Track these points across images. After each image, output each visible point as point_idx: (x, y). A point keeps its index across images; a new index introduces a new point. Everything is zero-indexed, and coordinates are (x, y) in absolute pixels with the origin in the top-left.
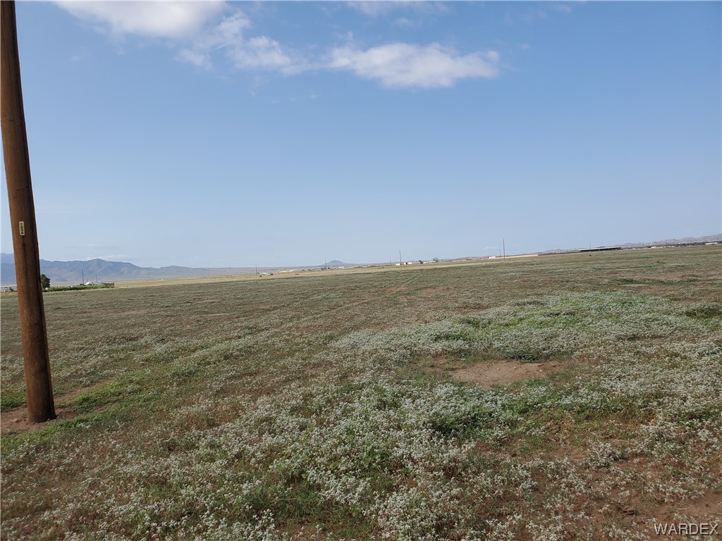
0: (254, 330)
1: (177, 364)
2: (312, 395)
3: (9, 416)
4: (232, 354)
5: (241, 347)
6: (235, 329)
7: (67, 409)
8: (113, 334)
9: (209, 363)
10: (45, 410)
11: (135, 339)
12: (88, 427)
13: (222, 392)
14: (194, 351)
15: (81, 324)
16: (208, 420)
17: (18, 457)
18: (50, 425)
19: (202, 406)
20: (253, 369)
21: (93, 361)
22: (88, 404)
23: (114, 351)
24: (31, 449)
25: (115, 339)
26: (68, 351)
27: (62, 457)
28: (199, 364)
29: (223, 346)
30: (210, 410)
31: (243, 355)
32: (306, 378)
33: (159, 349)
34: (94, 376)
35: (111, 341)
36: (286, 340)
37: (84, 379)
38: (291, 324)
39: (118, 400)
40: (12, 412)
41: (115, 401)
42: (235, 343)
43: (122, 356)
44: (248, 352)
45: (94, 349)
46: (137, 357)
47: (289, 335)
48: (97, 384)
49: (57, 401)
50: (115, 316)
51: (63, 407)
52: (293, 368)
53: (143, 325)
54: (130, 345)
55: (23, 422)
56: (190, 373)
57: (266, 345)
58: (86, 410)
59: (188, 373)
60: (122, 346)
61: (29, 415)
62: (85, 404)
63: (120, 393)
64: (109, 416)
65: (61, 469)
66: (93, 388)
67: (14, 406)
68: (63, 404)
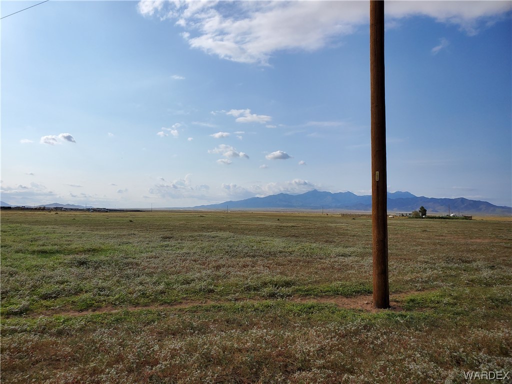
3: (365, 298)
7: (399, 304)
8: (452, 255)
10: (383, 302)
11: (469, 262)
12: (402, 322)
15: (434, 244)
16: (501, 348)
17: (351, 329)
18: (384, 312)
19: (502, 333)
21: (429, 273)
22: (413, 304)
23: (448, 268)
24: (361, 325)
25: (453, 259)
26: (417, 262)
27: (377, 338)
30: (507, 340)
33: (486, 273)
34: (427, 285)
35: (449, 260)
37: (418, 285)
39: (435, 307)
41: (433, 308)
43: (453, 273)
45: (435, 264)
46: (465, 277)
48: (426, 290)
49: (391, 297)
50: (463, 241)
51: (397, 302)
53: (481, 252)
54: (463, 266)
55: (370, 305)
56: (505, 300)
58: (409, 309)
60: (457, 265)
61: (374, 301)
62: (411, 304)
63: (438, 302)
64: (422, 318)
65: (371, 346)
66: (423, 293)
67: (370, 293)
68: (397, 300)
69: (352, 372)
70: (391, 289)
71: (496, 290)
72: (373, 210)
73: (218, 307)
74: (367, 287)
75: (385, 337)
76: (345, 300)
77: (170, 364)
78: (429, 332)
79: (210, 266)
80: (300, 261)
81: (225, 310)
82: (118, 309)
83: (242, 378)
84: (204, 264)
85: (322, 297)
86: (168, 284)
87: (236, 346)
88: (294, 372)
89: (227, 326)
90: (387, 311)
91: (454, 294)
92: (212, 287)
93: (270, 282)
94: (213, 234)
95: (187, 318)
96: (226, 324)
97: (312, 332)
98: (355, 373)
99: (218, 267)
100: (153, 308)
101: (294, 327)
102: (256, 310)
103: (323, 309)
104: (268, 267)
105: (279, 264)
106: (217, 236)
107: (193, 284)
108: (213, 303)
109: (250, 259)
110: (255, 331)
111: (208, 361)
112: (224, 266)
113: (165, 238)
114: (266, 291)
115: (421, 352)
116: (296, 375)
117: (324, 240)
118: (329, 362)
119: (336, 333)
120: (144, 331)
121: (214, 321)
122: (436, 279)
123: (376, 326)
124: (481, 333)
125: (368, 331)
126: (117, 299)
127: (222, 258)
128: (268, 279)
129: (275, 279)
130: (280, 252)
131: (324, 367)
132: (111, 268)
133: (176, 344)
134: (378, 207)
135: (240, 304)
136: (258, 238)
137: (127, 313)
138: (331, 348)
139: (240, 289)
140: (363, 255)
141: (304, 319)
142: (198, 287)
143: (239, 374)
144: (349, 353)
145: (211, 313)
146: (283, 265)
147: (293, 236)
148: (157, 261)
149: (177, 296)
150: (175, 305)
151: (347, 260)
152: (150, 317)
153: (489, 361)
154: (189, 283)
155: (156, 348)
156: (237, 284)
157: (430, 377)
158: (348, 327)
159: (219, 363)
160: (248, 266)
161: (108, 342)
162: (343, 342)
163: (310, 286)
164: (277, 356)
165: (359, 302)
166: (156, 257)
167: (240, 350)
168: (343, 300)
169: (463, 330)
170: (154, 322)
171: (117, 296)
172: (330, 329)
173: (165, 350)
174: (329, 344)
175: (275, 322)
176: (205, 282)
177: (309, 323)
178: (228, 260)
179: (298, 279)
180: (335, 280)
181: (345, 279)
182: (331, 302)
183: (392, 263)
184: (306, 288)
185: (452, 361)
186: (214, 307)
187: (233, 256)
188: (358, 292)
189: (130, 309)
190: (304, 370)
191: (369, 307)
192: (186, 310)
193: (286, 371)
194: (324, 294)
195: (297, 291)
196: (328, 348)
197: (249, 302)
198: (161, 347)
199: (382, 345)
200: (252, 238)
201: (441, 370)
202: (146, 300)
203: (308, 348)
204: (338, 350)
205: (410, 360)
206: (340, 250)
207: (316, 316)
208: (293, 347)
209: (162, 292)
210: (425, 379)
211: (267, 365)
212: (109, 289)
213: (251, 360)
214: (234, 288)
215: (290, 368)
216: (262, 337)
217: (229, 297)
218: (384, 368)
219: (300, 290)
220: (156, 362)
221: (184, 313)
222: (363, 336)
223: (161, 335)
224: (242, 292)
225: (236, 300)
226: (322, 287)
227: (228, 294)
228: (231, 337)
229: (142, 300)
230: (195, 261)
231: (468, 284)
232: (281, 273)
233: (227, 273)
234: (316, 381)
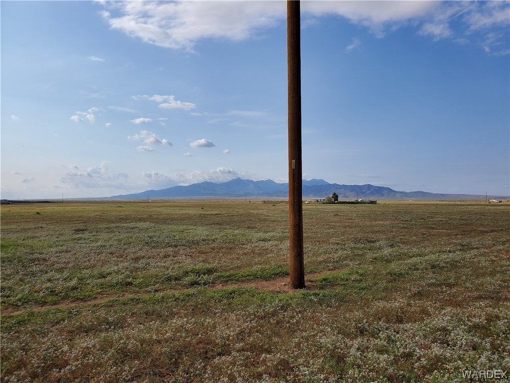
0: (465, 248)
1: (393, 266)
2: (498, 318)
3: (283, 280)
4: (439, 264)
5: (448, 260)
6: (449, 245)
7: (313, 284)
8: (359, 236)
9: (418, 269)
10: (299, 283)
11: (373, 242)
12: (316, 300)
13: (420, 295)
14: (411, 257)
15: (344, 227)
16: (397, 316)
17: (269, 310)
18: (300, 292)
19: (398, 303)
20: (452, 281)
21: (340, 253)
22: (327, 283)
23: (355, 248)
24: (278, 306)
25: (360, 240)
26: (329, 244)
27: (292, 317)
28: (410, 268)
29: (433, 257)
30: (402, 308)
31: (447, 267)
32: (499, 299)
33: (387, 251)
34: (337, 265)
35: (356, 241)
36: (492, 261)
37: (330, 265)
38: (502, 247)
39: (344, 284)
40: (285, 278)
41: (342, 285)
42: (444, 256)
43: (360, 252)
44: (453, 265)
46: (370, 255)
47: (496, 256)
48: (338, 270)
49: (306, 278)
50: (368, 223)
51: (312, 281)
52: (490, 288)
53: (383, 232)
54: (368, 245)
55: (287, 286)
56: (401, 274)
57: (472, 262)
58: (322, 288)
59: (399, 274)
60: (363, 245)
61: (291, 282)
62: (324, 283)
63: (347, 280)
64: (333, 295)
65: (288, 325)
66: (334, 272)
67: (287, 274)
68: (312, 280)
69: (269, 352)
70: (307, 270)
71: (394, 266)
72: (290, 196)
73: (137, 300)
74: (285, 270)
75: (300, 315)
76: (265, 283)
77: (81, 364)
78: (338, 308)
79: (128, 258)
80: (223, 248)
81: (144, 302)
82: (21, 310)
83: (160, 370)
84: (121, 256)
85: (243, 281)
86: (81, 279)
87: (154, 337)
88: (214, 358)
89: (146, 318)
90: (303, 291)
91: (360, 271)
92: (130, 280)
93: (191, 271)
94: (132, 225)
95: (102, 313)
96: (146, 316)
97: (233, 316)
98: (272, 352)
99: (137, 259)
100: (63, 306)
101: (215, 314)
102: (177, 299)
103: (243, 293)
104: (190, 256)
105: (201, 252)
106: (136, 227)
107: (109, 278)
108: (131, 296)
109: (172, 249)
110: (175, 321)
111: (125, 355)
112: (143, 257)
113: (78, 231)
114: (188, 279)
115: (331, 326)
116: (216, 360)
117: (247, 226)
118: (248, 344)
119: (255, 315)
120: (51, 332)
121: (132, 314)
122: (345, 259)
123: (292, 306)
124: (381, 304)
125: (285, 311)
126: (20, 300)
127: (141, 249)
128: (190, 268)
129: (197, 267)
130: (204, 240)
131: (243, 350)
132: (12, 267)
133: (89, 342)
134: (294, 193)
135: (161, 294)
136: (181, 228)
137: (32, 314)
138: (250, 330)
139: (161, 280)
140: (281, 239)
141: (225, 305)
142: (114, 281)
143: (157, 366)
144: (268, 334)
145: (128, 307)
146: (206, 253)
147: (217, 224)
148: (69, 255)
149: (91, 291)
150: (89, 301)
151: (267, 245)
152: (59, 315)
153: (387, 329)
154: (104, 277)
155: (66, 348)
156: (157, 275)
157: (338, 348)
158: (266, 309)
159: (137, 357)
160: (169, 256)
161: (7, 348)
162: (262, 323)
163: (232, 272)
164: (197, 344)
165: (277, 284)
166: (67, 252)
167: (159, 342)
168: (263, 283)
169: (367, 303)
170: (64, 321)
171: (19, 296)
172: (250, 312)
173: (77, 349)
174: (248, 326)
175: (196, 310)
176: (122, 275)
177: (230, 308)
178: (147, 251)
179: (220, 265)
180: (256, 264)
181: (265, 263)
182: (252, 285)
183: (307, 246)
184: (228, 274)
185: (357, 332)
186: (132, 300)
187: (154, 247)
188: (277, 274)
189: (35, 310)
190: (224, 355)
191: (286, 289)
192: (102, 305)
193: (206, 357)
194: (244, 278)
195: (219, 277)
196: (247, 331)
197: (170, 292)
198: (71, 347)
199: (297, 323)
200: (175, 227)
201: (347, 340)
202: (55, 298)
203: (228, 332)
204: (257, 331)
205: (321, 334)
206: (261, 235)
207: (236, 300)
208: (214, 333)
209: (74, 288)
210: (333, 350)
211: (187, 353)
212: (10, 288)
213: (170, 350)
214: (154, 279)
215: (210, 353)
216: (182, 326)
217: (149, 289)
218: (298, 345)
219: (222, 276)
220: (66, 363)
221: (99, 309)
222: (281, 316)
223: (72, 334)
224: (163, 283)
225: (156, 291)
226: (244, 271)
227: (147, 286)
228: (149, 330)
229: (50, 299)
230: (112, 253)
231: (372, 261)
232: (203, 261)
233: (146, 265)
234: (236, 364)
